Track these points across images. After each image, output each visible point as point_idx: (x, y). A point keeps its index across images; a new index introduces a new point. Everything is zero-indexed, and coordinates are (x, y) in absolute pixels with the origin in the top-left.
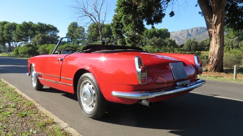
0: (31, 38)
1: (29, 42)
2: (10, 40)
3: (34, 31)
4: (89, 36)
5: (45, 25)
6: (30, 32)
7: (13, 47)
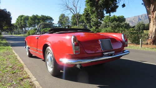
0: (37, 25)
1: (36, 27)
2: (25, 26)
3: (39, 20)
4: (72, 23)
5: (45, 16)
6: (37, 21)
7: (27, 31)
